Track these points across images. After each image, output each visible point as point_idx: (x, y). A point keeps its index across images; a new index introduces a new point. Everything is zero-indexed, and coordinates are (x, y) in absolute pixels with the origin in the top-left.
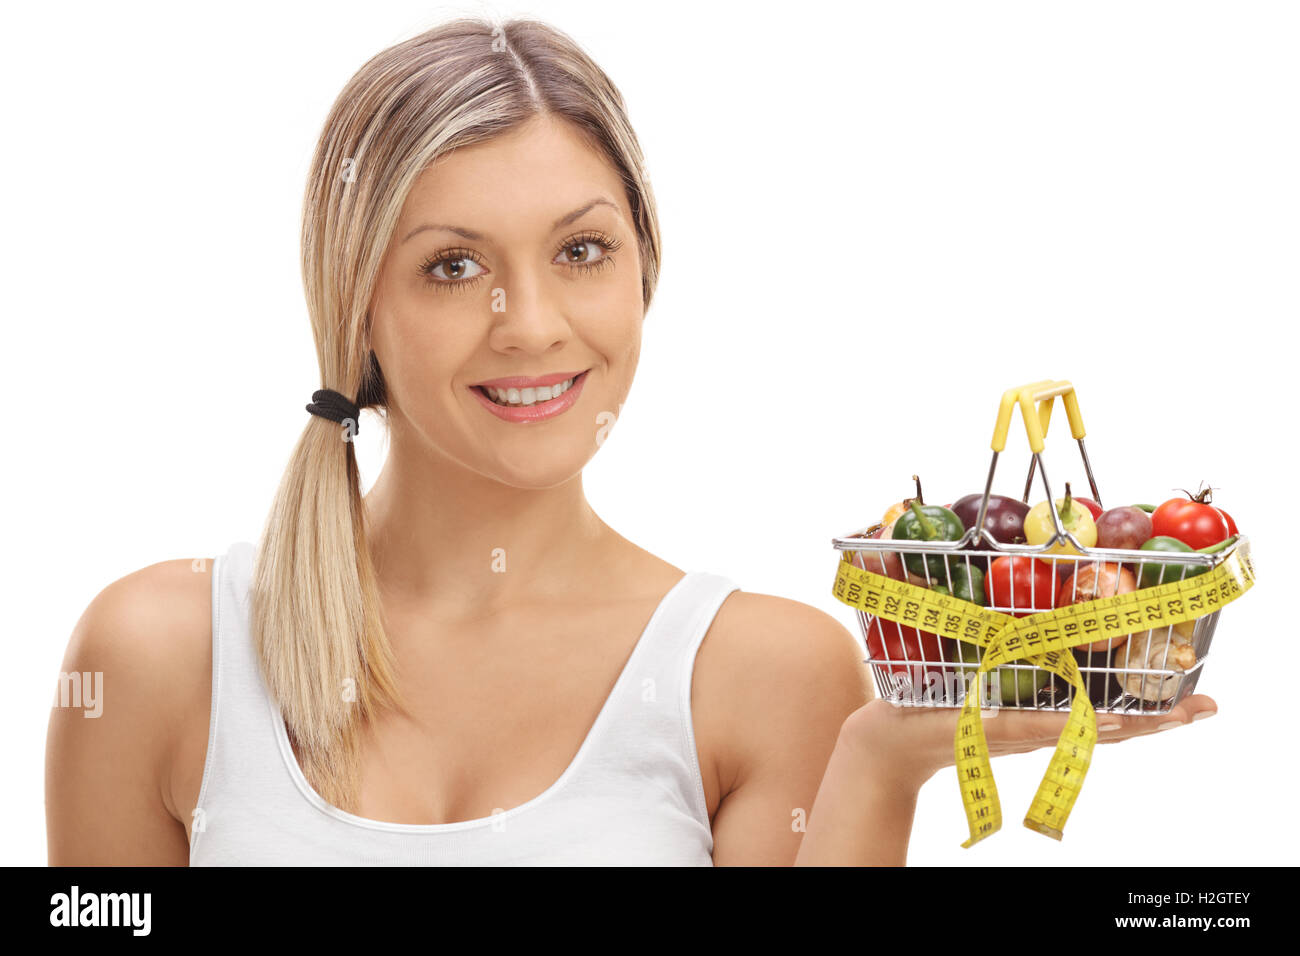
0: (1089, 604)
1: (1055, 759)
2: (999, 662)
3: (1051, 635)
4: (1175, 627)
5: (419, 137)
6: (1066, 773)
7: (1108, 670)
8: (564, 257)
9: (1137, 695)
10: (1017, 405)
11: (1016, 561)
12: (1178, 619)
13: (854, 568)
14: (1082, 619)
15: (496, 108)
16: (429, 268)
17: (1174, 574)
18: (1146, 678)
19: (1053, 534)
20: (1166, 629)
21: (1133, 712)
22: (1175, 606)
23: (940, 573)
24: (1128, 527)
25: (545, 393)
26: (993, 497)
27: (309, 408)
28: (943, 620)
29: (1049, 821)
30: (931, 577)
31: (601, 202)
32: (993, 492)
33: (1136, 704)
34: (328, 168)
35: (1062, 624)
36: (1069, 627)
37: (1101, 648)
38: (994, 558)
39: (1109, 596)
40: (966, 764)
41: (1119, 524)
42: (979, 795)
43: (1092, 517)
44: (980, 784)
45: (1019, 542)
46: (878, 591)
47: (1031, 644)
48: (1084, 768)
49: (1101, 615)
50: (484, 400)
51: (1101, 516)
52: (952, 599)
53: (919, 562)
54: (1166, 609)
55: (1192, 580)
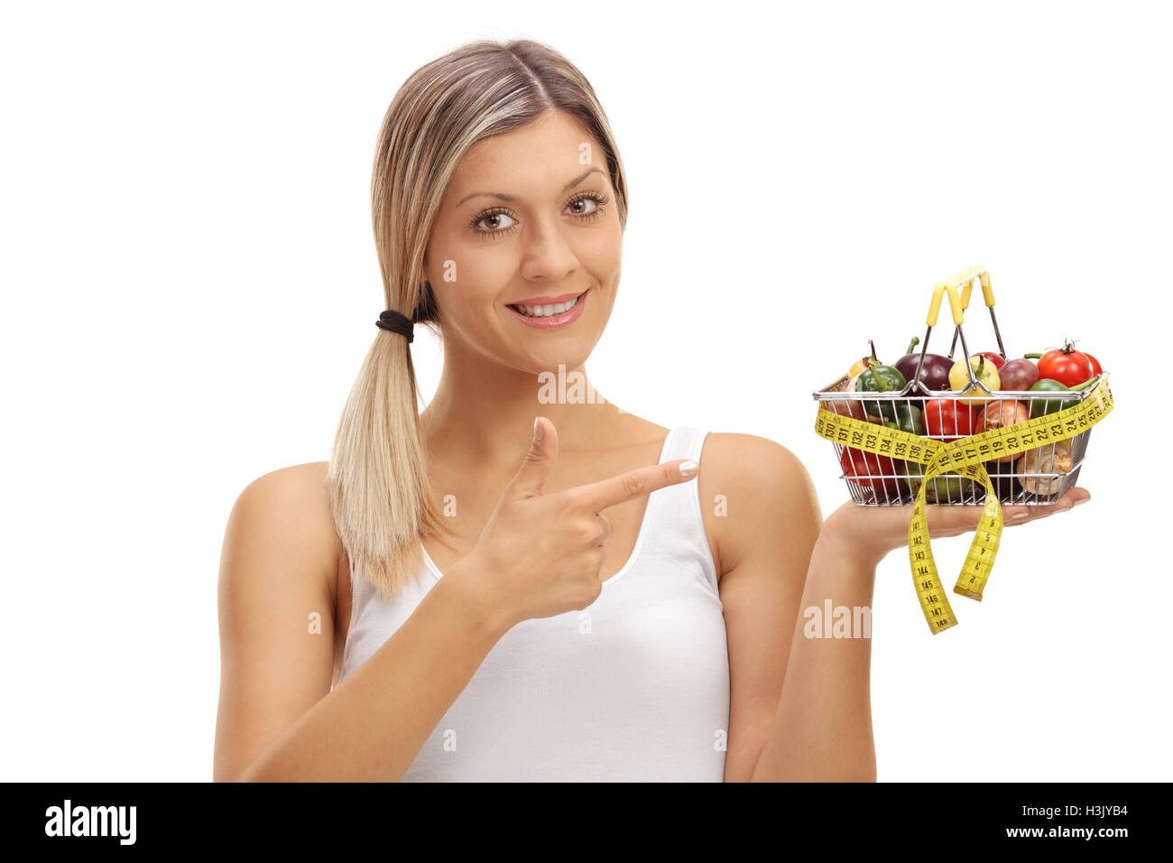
0: (995, 431)
1: (975, 543)
2: (936, 474)
3: (970, 454)
4: (1058, 443)
5: (464, 128)
6: (983, 553)
7: (1012, 475)
8: (568, 211)
9: (1033, 492)
10: (946, 292)
11: (944, 402)
12: (1059, 438)
13: (829, 413)
14: (991, 442)
15: (516, 107)
16: (477, 222)
17: (1054, 407)
18: (1038, 480)
19: (968, 382)
20: (1051, 445)
21: (1031, 503)
22: (1056, 430)
23: (890, 414)
24: (1022, 374)
25: (560, 308)
26: (927, 355)
27: (378, 324)
28: (893, 446)
29: (972, 586)
30: (884, 416)
31: (594, 170)
32: (928, 352)
33: (1033, 498)
34: (393, 151)
35: (977, 446)
36: (983, 448)
37: (1007, 460)
38: (927, 401)
39: (1011, 424)
40: (916, 549)
41: (1015, 371)
42: (923, 571)
43: (995, 367)
44: (924, 563)
45: (945, 389)
46: (847, 428)
47: (957, 460)
48: (995, 549)
49: (1005, 438)
50: (515, 314)
51: (1003, 366)
52: (899, 432)
53: (875, 406)
54: (1050, 432)
55: (1067, 410)
